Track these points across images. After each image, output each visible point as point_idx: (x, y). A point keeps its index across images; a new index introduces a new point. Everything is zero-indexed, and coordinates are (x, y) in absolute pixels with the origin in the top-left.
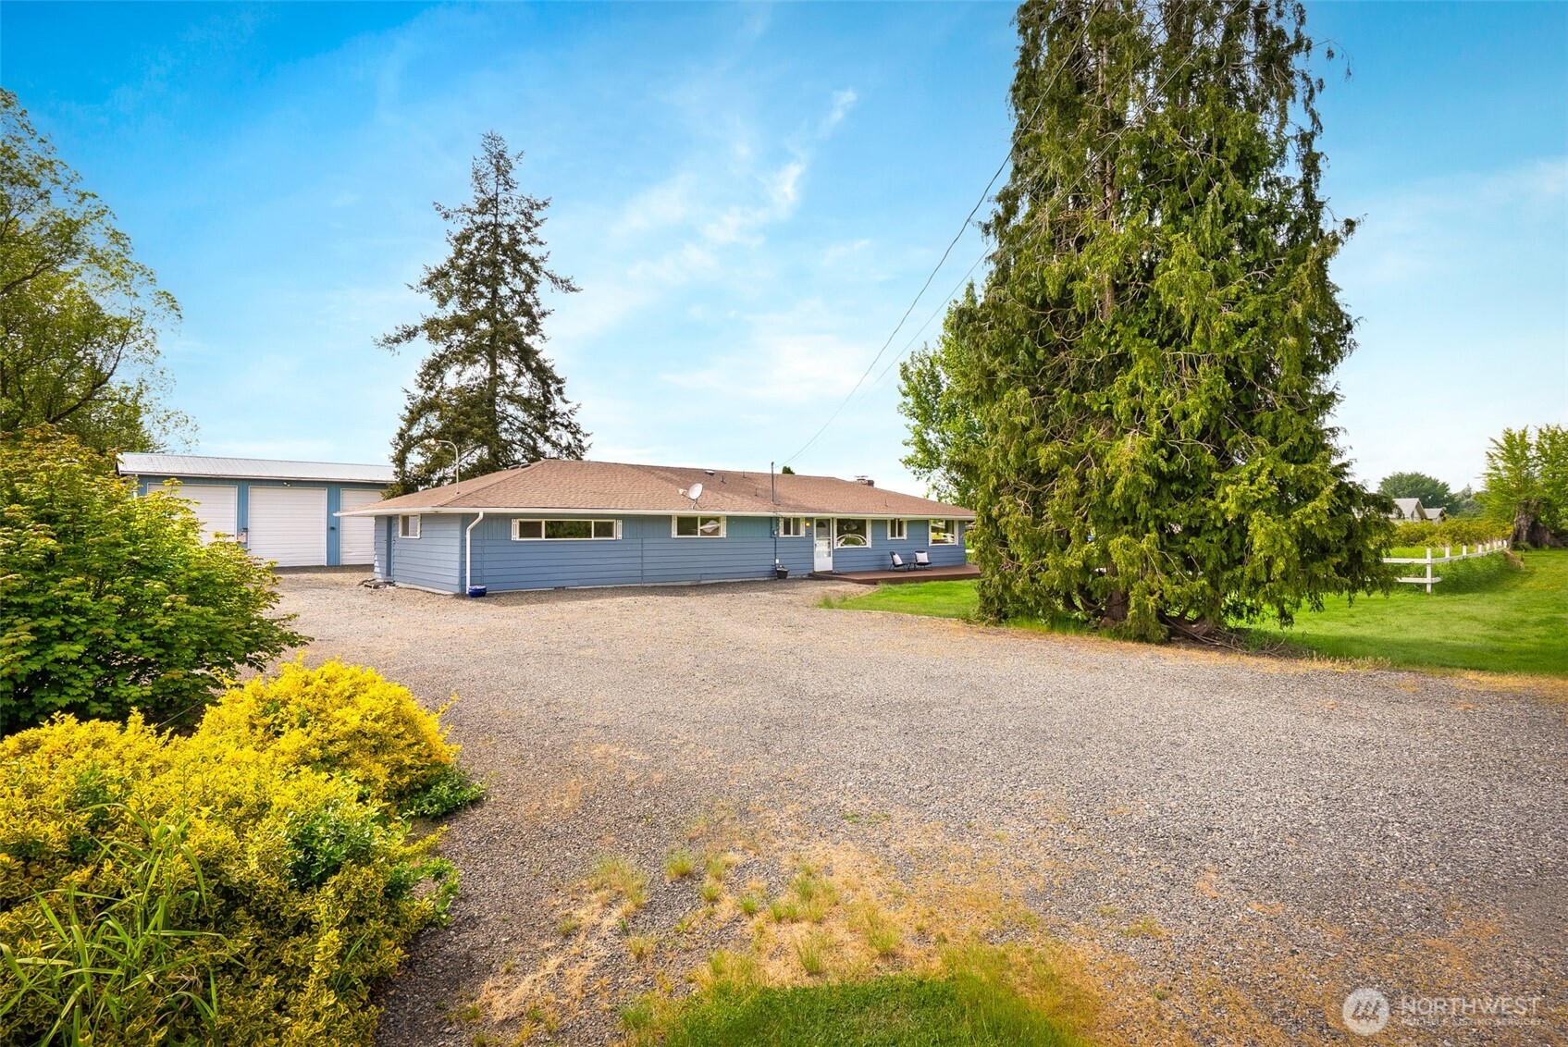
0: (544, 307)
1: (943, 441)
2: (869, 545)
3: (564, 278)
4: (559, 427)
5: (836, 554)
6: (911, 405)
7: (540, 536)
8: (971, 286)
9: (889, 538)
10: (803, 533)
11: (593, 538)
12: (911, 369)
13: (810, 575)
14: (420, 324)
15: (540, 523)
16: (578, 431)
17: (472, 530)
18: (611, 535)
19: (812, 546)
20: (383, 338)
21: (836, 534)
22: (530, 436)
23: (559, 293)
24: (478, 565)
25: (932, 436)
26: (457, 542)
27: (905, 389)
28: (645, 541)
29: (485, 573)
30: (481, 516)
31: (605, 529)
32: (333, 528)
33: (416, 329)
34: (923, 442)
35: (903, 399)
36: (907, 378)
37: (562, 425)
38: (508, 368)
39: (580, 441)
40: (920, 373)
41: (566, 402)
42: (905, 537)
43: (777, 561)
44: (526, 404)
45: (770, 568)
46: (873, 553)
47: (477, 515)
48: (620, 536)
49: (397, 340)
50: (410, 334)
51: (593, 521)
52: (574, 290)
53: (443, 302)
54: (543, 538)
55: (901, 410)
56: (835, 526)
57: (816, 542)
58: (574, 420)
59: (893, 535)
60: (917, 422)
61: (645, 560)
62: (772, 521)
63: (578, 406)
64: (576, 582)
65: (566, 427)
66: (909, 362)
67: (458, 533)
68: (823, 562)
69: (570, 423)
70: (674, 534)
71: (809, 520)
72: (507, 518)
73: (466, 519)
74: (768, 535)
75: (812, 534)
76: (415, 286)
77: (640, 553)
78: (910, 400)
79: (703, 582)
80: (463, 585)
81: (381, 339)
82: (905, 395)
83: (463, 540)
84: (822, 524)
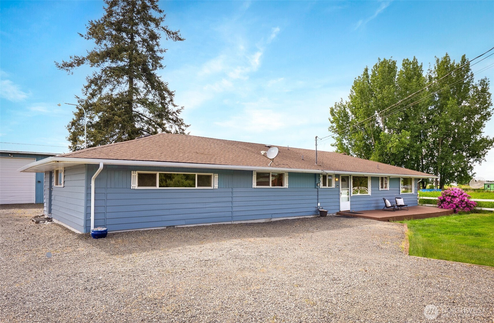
0: (162, 47)
1: (351, 144)
2: (369, 193)
3: (174, 32)
4: (171, 121)
5: (352, 200)
6: (335, 127)
7: (155, 186)
8: (366, 70)
9: (380, 189)
10: (334, 185)
11: (196, 187)
12: (335, 110)
13: (338, 213)
14: (85, 55)
15: (155, 175)
16: (182, 124)
17: (96, 180)
18: (210, 185)
19: (339, 194)
20: (62, 63)
21: (352, 186)
22: (153, 126)
23: (171, 41)
24: (102, 210)
25: (345, 141)
26: (83, 190)
27: (332, 119)
28: (235, 190)
29: (108, 216)
30: (101, 166)
31: (205, 181)
32: (39, 182)
33: (84, 59)
34: (342, 144)
35: (331, 125)
36: (333, 115)
37: (172, 120)
38: (140, 84)
39: (183, 130)
40: (339, 113)
41: (175, 106)
42: (388, 189)
43: (319, 205)
44: (151, 106)
45: (314, 209)
46: (372, 199)
47: (98, 166)
48: (216, 186)
49: (71, 65)
50: (80, 62)
51: (197, 174)
52: (180, 39)
53: (99, 41)
54: (158, 187)
55: (330, 129)
56: (352, 181)
57: (341, 191)
58: (180, 116)
59: (382, 187)
60: (338, 135)
61: (235, 204)
62: (316, 176)
63: (182, 108)
64: (183, 222)
65: (175, 121)
66: (334, 107)
67: (83, 183)
68: (345, 206)
69: (177, 119)
70: (254, 185)
71: (337, 176)
72: (127, 170)
73: (91, 168)
74: (314, 187)
75: (339, 186)
76: (84, 35)
77: (230, 199)
78: (335, 125)
79: (273, 220)
80: (87, 226)
81: (61, 63)
82: (332, 122)
83: (88, 188)
84: (345, 179)
